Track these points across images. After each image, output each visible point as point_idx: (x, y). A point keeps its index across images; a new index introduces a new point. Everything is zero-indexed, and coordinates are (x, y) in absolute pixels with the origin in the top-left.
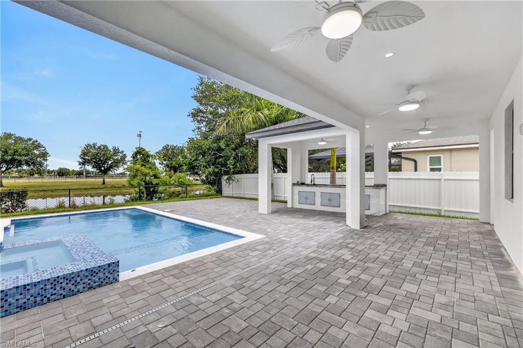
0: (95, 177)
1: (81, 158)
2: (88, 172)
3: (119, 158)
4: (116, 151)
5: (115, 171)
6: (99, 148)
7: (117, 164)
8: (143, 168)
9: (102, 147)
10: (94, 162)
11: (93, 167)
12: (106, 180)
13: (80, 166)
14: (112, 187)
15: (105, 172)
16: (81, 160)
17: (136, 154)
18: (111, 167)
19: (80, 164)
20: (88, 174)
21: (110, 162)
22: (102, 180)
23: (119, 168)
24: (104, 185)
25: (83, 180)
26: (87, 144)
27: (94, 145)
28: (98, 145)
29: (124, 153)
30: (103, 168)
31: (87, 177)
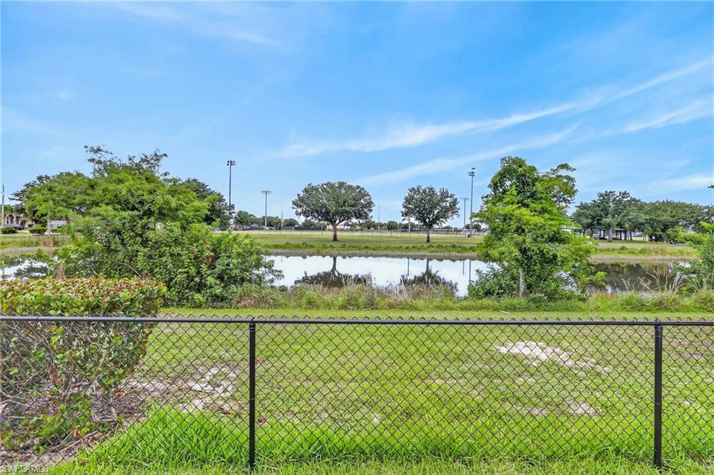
0: (419, 231)
1: (405, 207)
2: (413, 225)
3: (448, 205)
4: (445, 195)
5: (443, 224)
6: (424, 191)
7: (445, 213)
8: (524, 210)
9: (427, 190)
10: (418, 211)
11: (417, 219)
12: (431, 235)
13: (403, 218)
14: (438, 247)
15: (430, 225)
16: (404, 210)
17: (502, 176)
18: (437, 218)
19: (403, 216)
20: (413, 228)
21: (436, 212)
22: (426, 235)
23: (448, 220)
24: (429, 244)
25: (407, 235)
26: (410, 188)
27: (419, 188)
28: (423, 188)
29: (455, 197)
30: (427, 220)
31: (412, 231)
